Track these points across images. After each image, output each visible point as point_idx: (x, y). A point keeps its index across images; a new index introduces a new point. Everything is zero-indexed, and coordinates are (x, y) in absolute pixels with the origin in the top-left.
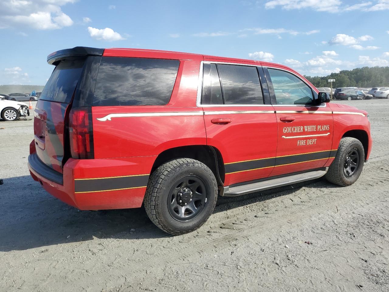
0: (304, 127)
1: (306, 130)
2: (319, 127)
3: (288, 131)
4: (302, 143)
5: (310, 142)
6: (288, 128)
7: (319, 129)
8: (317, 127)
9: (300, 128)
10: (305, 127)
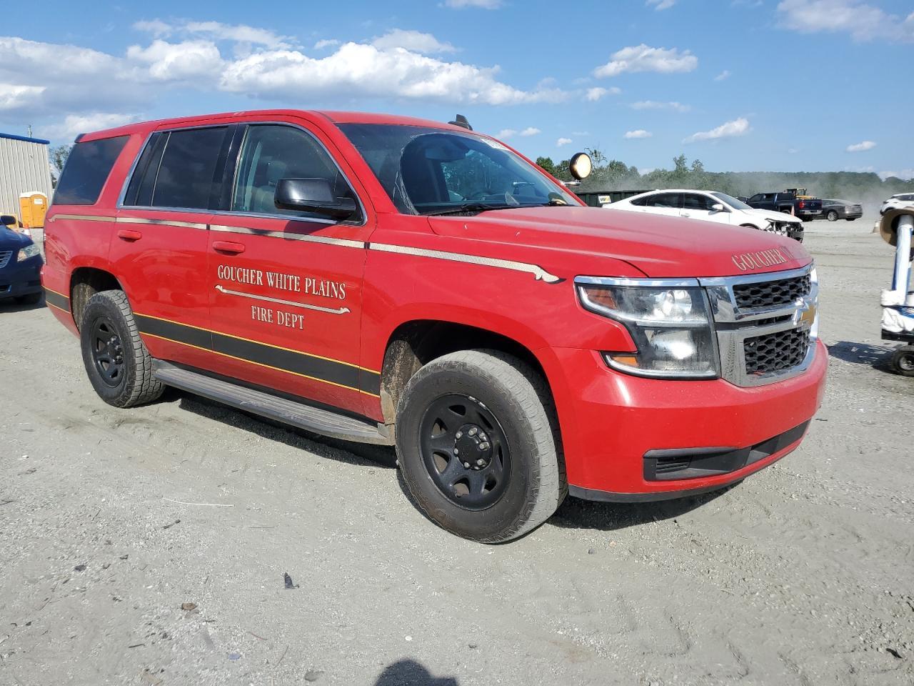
0: (264, 275)
1: (271, 282)
2: (310, 283)
3: (227, 276)
4: (264, 315)
5: (283, 318)
6: (227, 269)
7: (310, 289)
8: (302, 282)
9: (255, 274)
10: (269, 275)
